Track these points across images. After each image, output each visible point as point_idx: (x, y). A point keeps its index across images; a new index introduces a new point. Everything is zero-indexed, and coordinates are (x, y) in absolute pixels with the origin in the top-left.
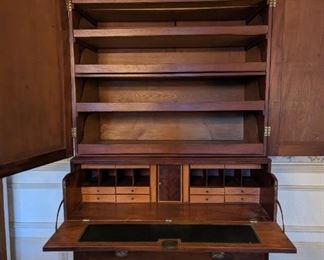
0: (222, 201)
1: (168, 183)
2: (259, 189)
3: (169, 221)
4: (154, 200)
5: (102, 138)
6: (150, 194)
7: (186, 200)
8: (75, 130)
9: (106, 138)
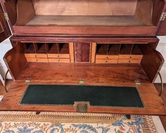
0: (116, 62)
1: (82, 52)
2: (142, 56)
3: (81, 83)
4: (72, 61)
5: (36, 14)
6: (70, 58)
7: (93, 61)
8: (6, 15)
9: (39, 14)
